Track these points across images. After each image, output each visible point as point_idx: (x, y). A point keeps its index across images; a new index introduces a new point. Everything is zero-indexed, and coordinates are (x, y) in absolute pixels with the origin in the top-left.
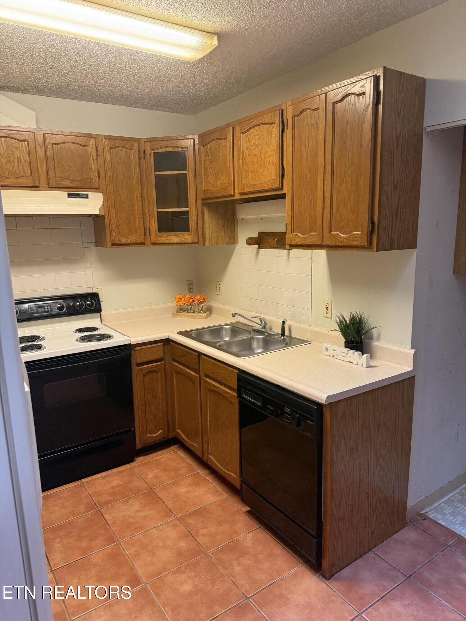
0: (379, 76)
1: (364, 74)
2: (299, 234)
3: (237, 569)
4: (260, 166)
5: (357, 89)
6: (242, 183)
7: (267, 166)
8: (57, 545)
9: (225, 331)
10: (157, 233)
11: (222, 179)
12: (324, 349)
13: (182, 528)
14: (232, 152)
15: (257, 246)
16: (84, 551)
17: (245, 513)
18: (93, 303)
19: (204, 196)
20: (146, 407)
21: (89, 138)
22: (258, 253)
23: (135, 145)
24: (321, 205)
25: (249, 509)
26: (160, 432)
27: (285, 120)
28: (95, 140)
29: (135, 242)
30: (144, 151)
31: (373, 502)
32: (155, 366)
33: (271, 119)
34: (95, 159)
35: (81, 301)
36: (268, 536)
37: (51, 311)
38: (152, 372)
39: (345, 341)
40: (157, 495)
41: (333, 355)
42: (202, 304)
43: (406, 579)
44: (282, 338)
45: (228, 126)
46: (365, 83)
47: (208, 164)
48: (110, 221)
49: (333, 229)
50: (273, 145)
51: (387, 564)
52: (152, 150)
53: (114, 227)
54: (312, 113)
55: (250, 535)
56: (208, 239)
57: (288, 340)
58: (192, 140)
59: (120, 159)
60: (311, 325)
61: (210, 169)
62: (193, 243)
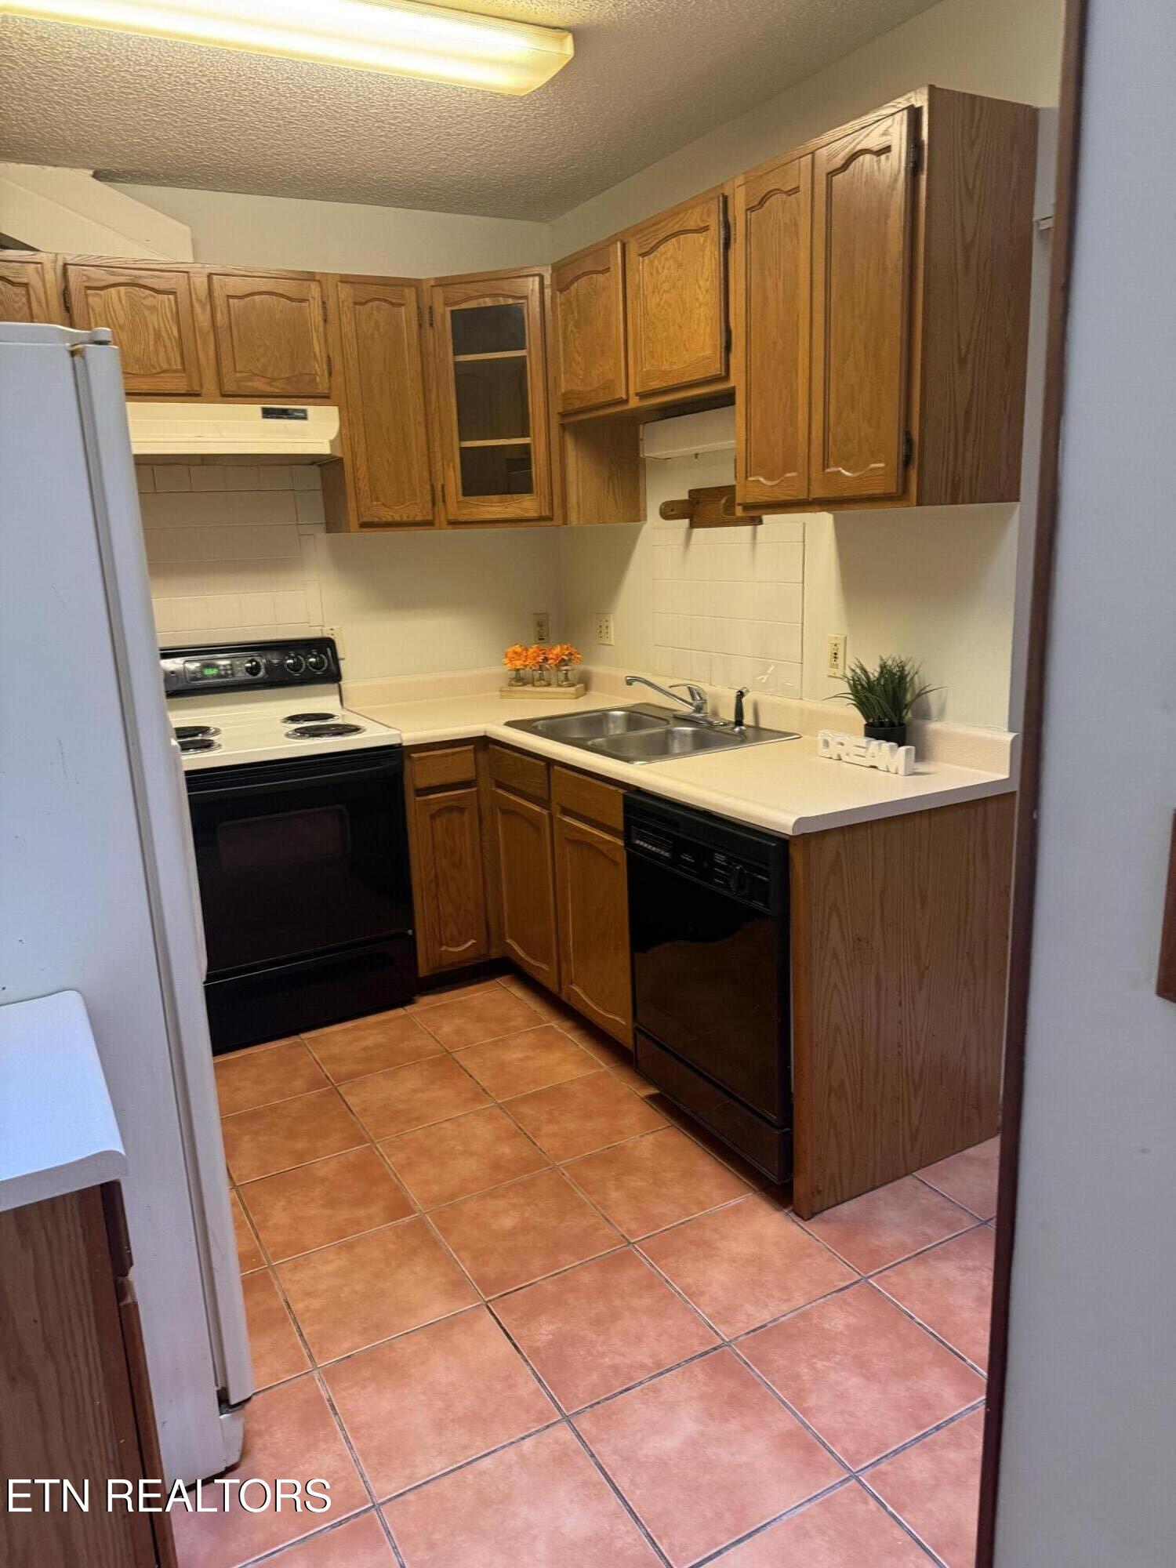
0: (921, 108)
1: (889, 104)
2: (762, 479)
3: (614, 1195)
4: (680, 327)
5: (874, 141)
6: (645, 370)
7: (696, 326)
8: (246, 1143)
9: (614, 722)
10: (461, 498)
11: (602, 363)
12: (821, 744)
13: (506, 1121)
14: (621, 299)
15: (687, 521)
16: (300, 1157)
17: (642, 1099)
18: (322, 662)
19: (564, 407)
20: (437, 886)
21: (306, 283)
22: (688, 537)
23: (410, 294)
24: (806, 410)
25: (653, 1091)
26: (470, 943)
27: (731, 219)
28: (321, 287)
29: (411, 519)
30: (431, 308)
31: (912, 1067)
32: (459, 798)
33: (701, 219)
34: (321, 329)
35: (296, 657)
36: (687, 1140)
37: (233, 674)
38: (450, 809)
39: (865, 723)
40: (458, 1062)
41: (839, 756)
42: (567, 665)
43: (978, 1226)
44: (737, 729)
45: (612, 240)
46: (891, 126)
47: (572, 331)
48: (355, 470)
49: (832, 463)
50: (707, 280)
51: (941, 1199)
52: (446, 304)
53: (363, 484)
54: (787, 199)
55: (650, 1137)
56: (576, 510)
57: (750, 733)
58: (537, 279)
59: (377, 326)
60: (801, 699)
61: (577, 343)
62: (540, 519)
